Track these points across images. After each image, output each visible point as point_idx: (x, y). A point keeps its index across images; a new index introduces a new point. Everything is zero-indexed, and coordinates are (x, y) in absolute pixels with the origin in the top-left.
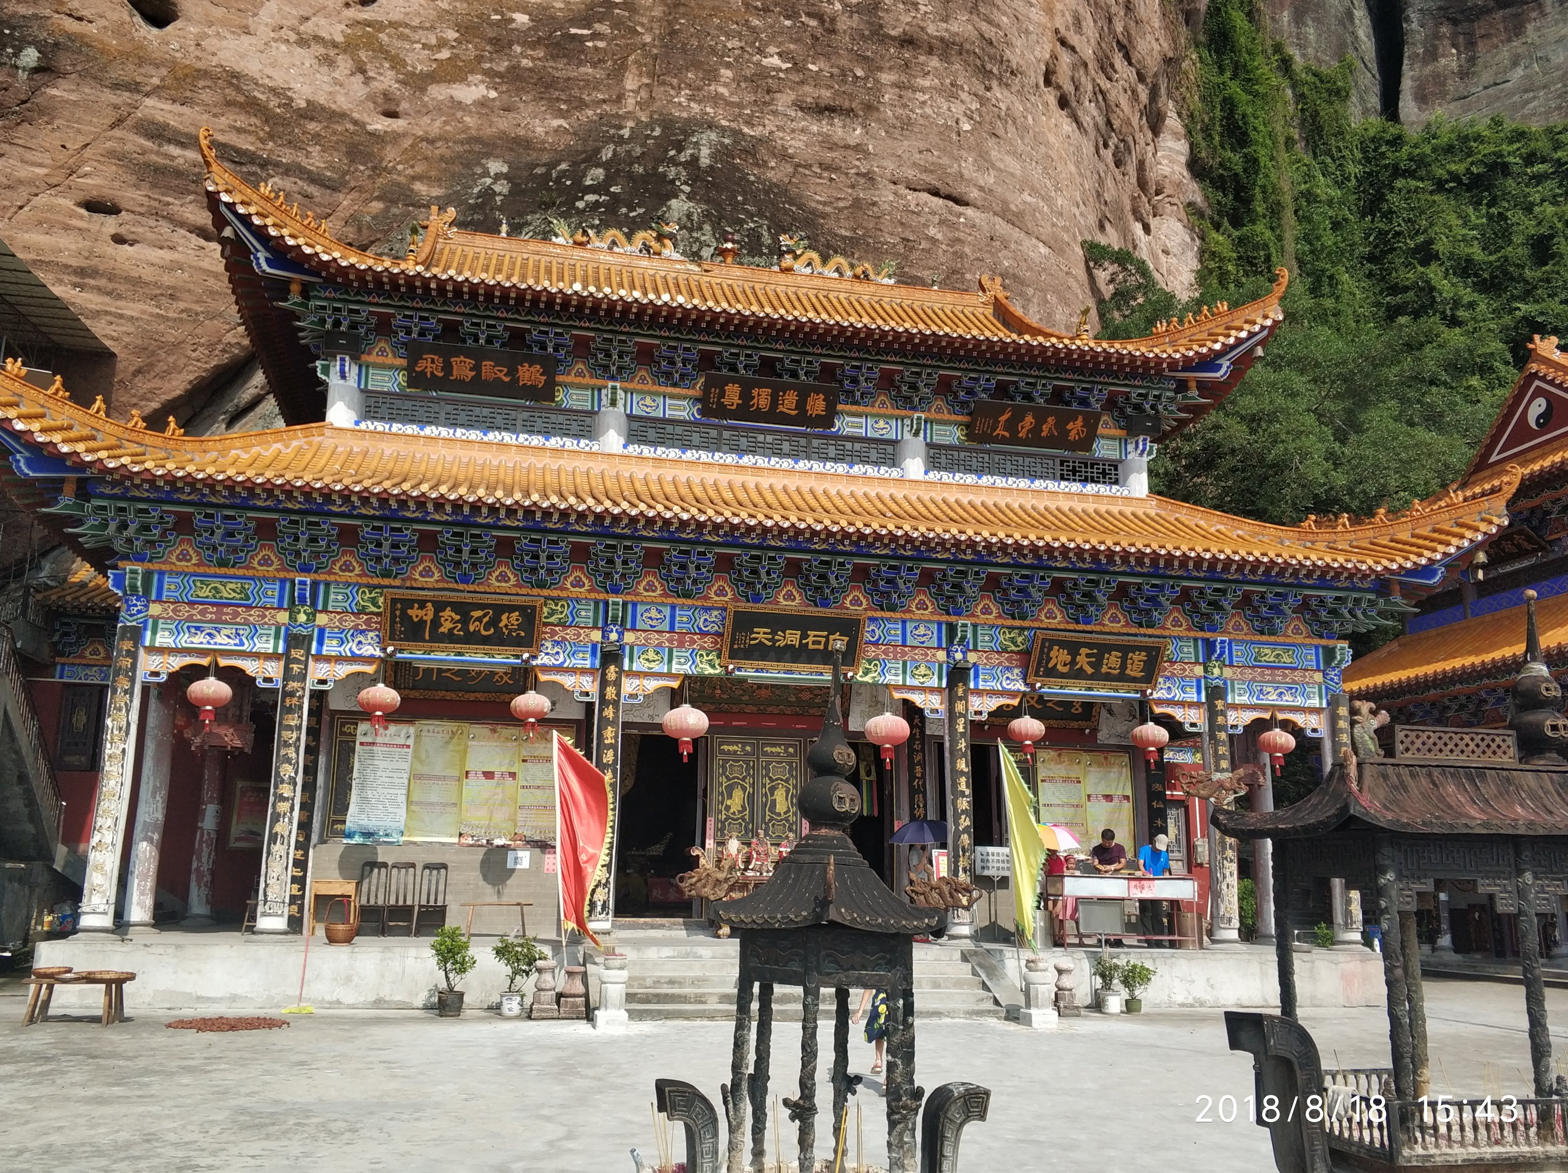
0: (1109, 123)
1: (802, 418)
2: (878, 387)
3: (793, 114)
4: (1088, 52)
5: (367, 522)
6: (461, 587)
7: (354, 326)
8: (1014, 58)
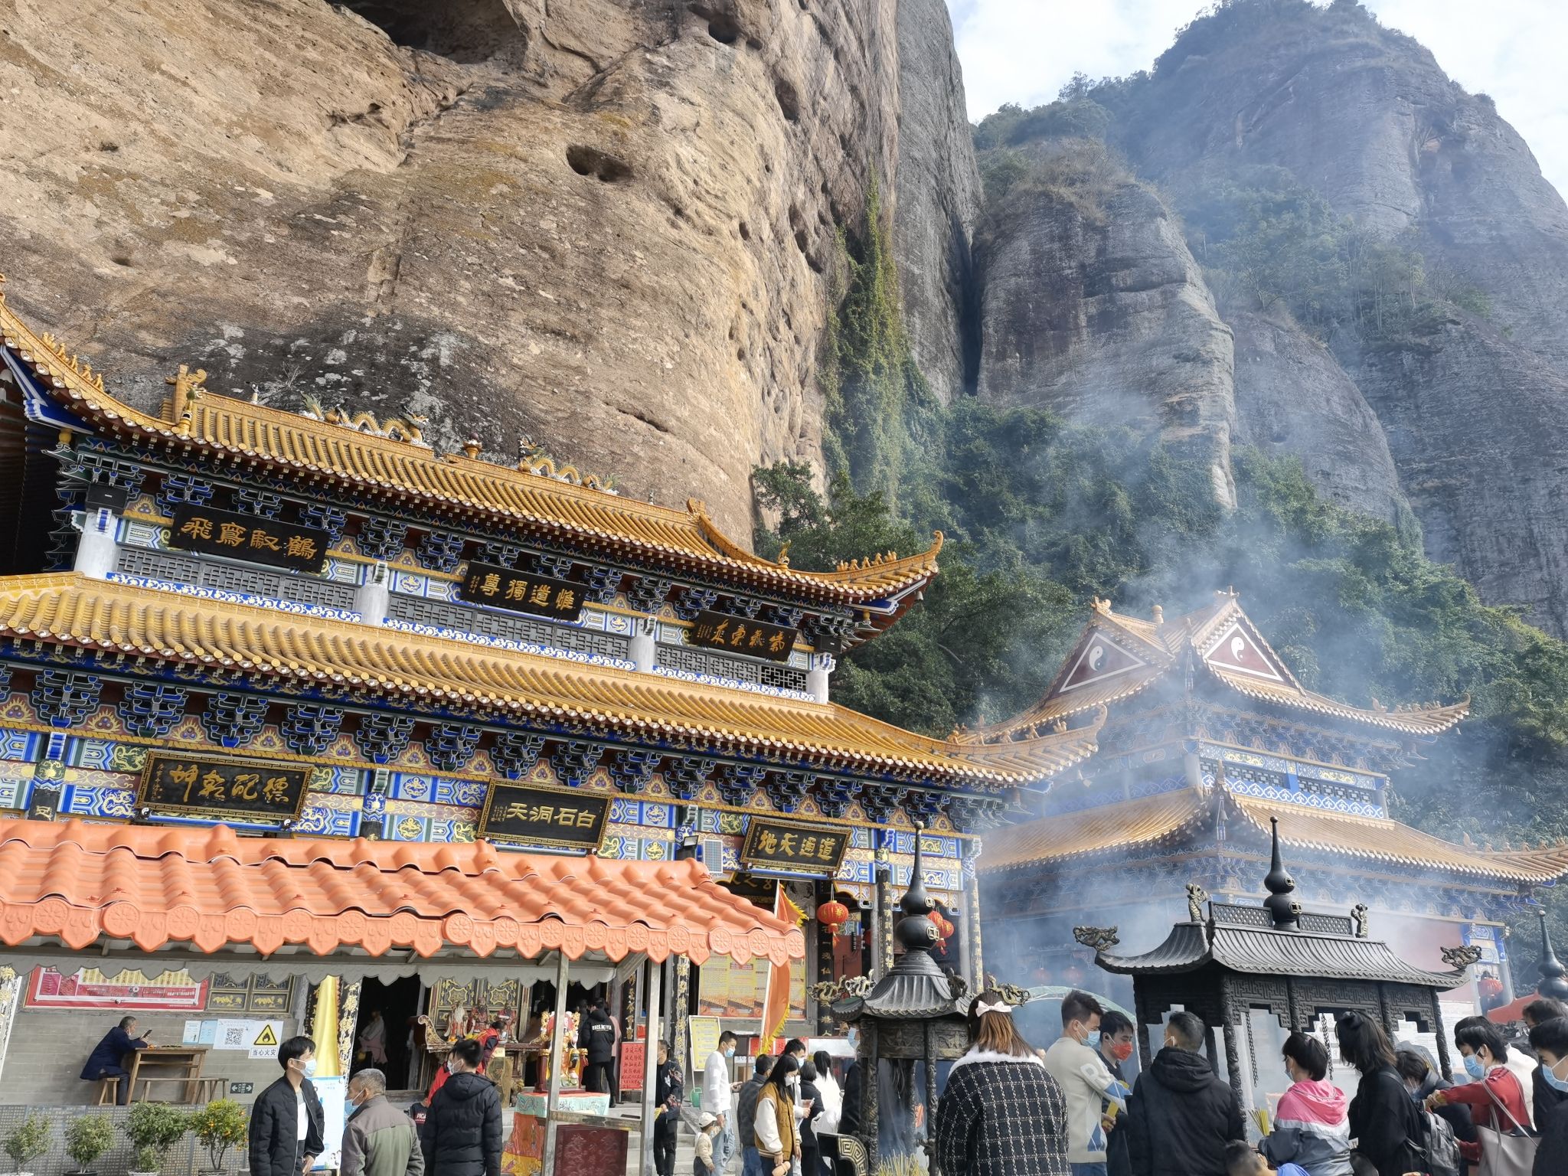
0: (773, 376)
1: (551, 610)
2: (618, 589)
3: (524, 331)
4: (761, 316)
5: (137, 681)
6: (226, 750)
7: (120, 481)
8: (708, 313)
